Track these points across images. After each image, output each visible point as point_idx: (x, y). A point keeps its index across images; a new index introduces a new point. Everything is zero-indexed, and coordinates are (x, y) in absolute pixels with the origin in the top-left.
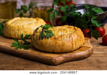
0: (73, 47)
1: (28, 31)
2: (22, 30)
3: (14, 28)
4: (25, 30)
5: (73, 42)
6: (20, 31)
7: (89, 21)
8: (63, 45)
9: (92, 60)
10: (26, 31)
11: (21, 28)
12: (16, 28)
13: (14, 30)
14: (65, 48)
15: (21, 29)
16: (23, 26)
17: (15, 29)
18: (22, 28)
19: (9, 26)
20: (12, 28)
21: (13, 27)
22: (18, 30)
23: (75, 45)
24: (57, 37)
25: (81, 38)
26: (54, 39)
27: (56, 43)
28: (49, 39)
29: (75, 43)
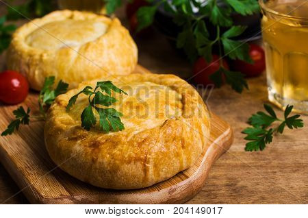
0: (145, 178)
2: (37, 68)
3: (21, 56)
4: (45, 69)
5: (148, 162)
6: (31, 70)
7: (218, 38)
8: (115, 170)
9: (215, 181)
11: (36, 60)
12: (24, 56)
13: (20, 62)
14: (119, 179)
15: (34, 63)
16: (41, 56)
17: (22, 60)
18: (38, 62)
20: (16, 55)
21: (19, 53)
22: (28, 65)
23: (155, 171)
24: (101, 138)
25: (183, 147)
26: (90, 147)
27: (94, 161)
28: (79, 142)
29: (155, 166)
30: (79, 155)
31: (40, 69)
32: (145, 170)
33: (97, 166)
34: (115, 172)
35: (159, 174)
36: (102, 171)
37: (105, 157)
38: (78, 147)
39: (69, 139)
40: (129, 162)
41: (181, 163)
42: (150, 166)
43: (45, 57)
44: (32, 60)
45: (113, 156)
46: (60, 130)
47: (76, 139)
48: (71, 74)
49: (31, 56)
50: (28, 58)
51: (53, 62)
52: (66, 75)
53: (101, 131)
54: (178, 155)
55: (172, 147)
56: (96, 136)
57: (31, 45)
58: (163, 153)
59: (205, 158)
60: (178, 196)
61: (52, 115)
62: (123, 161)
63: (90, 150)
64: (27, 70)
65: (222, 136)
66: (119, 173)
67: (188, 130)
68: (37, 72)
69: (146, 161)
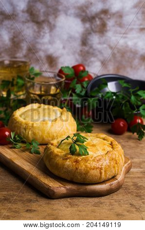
0: (101, 177)
1: (38, 133)
2: (30, 130)
3: (21, 124)
5: (102, 170)
6: (27, 131)
7: (136, 110)
10: (36, 132)
12: (23, 124)
13: (20, 128)
14: (89, 177)
15: (29, 128)
16: (33, 124)
18: (31, 127)
19: (15, 119)
20: (17, 124)
22: (25, 129)
23: (105, 174)
24: (79, 158)
25: (116, 163)
26: (74, 162)
27: (77, 169)
28: (68, 160)
29: (105, 171)
30: (68, 166)
31: (32, 131)
32: (101, 173)
33: (79, 171)
34: (87, 174)
35: (106, 176)
36: (81, 174)
37: (82, 167)
38: (68, 163)
39: (63, 159)
40: (94, 169)
41: (115, 171)
42: (103, 171)
43: (35, 125)
44: (28, 126)
45: (86, 166)
46: (57, 155)
47: (67, 159)
48: (48, 133)
49: (26, 124)
50: (25, 126)
51: (39, 127)
52: (46, 134)
53: (79, 155)
54: (114, 167)
55: (112, 163)
56: (77, 157)
57: (24, 119)
58: (108, 166)
59: (122, 172)
60: (114, 187)
61: (51, 149)
62: (91, 169)
63: (74, 163)
64: (24, 132)
65: (127, 163)
66: (89, 174)
67: (117, 156)
68: (30, 132)
69: (101, 169)
